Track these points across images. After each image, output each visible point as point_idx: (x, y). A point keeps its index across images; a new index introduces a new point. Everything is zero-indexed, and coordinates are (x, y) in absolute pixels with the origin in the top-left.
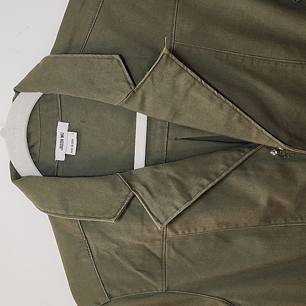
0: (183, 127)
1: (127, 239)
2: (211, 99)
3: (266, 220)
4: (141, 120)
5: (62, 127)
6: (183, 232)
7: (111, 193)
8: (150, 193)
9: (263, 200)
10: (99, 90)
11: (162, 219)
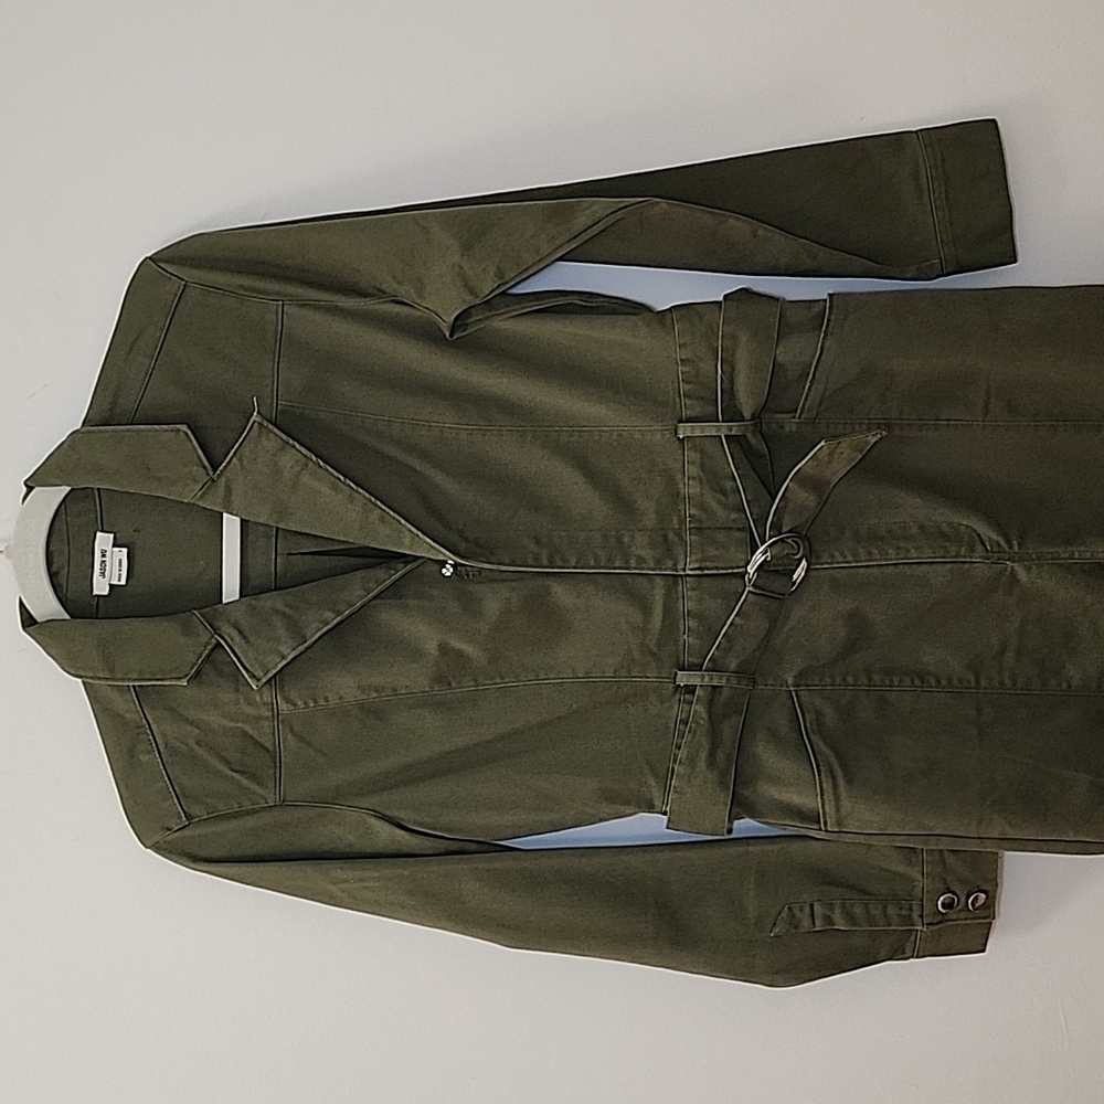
0: (297, 532)
1: (214, 719)
2: (335, 489)
3: (440, 679)
4: (231, 526)
5: (103, 540)
6: (306, 704)
7: (182, 640)
8: (245, 638)
9: (431, 647)
10: (159, 479)
11: (259, 674)
